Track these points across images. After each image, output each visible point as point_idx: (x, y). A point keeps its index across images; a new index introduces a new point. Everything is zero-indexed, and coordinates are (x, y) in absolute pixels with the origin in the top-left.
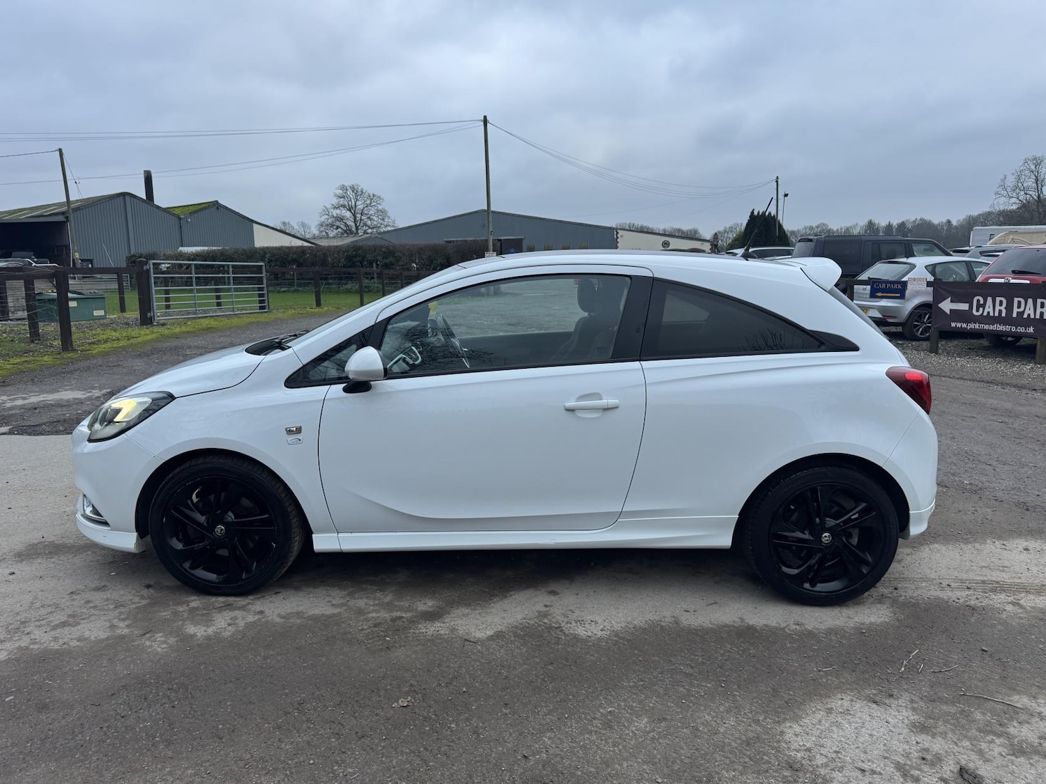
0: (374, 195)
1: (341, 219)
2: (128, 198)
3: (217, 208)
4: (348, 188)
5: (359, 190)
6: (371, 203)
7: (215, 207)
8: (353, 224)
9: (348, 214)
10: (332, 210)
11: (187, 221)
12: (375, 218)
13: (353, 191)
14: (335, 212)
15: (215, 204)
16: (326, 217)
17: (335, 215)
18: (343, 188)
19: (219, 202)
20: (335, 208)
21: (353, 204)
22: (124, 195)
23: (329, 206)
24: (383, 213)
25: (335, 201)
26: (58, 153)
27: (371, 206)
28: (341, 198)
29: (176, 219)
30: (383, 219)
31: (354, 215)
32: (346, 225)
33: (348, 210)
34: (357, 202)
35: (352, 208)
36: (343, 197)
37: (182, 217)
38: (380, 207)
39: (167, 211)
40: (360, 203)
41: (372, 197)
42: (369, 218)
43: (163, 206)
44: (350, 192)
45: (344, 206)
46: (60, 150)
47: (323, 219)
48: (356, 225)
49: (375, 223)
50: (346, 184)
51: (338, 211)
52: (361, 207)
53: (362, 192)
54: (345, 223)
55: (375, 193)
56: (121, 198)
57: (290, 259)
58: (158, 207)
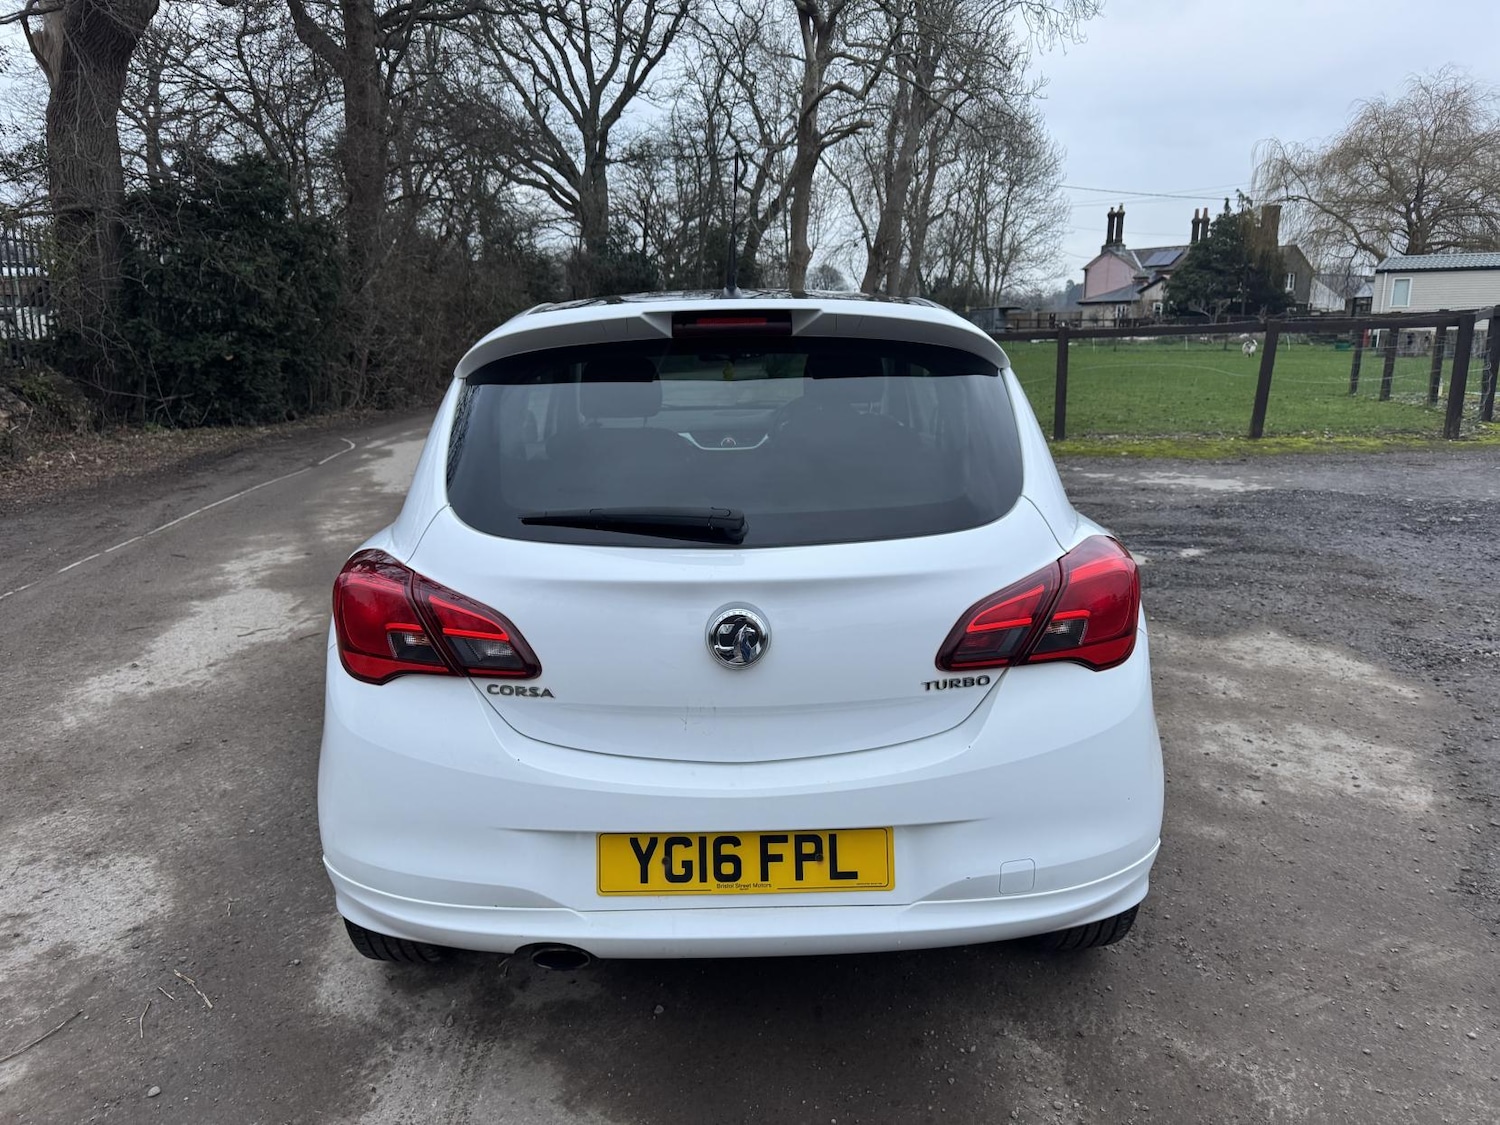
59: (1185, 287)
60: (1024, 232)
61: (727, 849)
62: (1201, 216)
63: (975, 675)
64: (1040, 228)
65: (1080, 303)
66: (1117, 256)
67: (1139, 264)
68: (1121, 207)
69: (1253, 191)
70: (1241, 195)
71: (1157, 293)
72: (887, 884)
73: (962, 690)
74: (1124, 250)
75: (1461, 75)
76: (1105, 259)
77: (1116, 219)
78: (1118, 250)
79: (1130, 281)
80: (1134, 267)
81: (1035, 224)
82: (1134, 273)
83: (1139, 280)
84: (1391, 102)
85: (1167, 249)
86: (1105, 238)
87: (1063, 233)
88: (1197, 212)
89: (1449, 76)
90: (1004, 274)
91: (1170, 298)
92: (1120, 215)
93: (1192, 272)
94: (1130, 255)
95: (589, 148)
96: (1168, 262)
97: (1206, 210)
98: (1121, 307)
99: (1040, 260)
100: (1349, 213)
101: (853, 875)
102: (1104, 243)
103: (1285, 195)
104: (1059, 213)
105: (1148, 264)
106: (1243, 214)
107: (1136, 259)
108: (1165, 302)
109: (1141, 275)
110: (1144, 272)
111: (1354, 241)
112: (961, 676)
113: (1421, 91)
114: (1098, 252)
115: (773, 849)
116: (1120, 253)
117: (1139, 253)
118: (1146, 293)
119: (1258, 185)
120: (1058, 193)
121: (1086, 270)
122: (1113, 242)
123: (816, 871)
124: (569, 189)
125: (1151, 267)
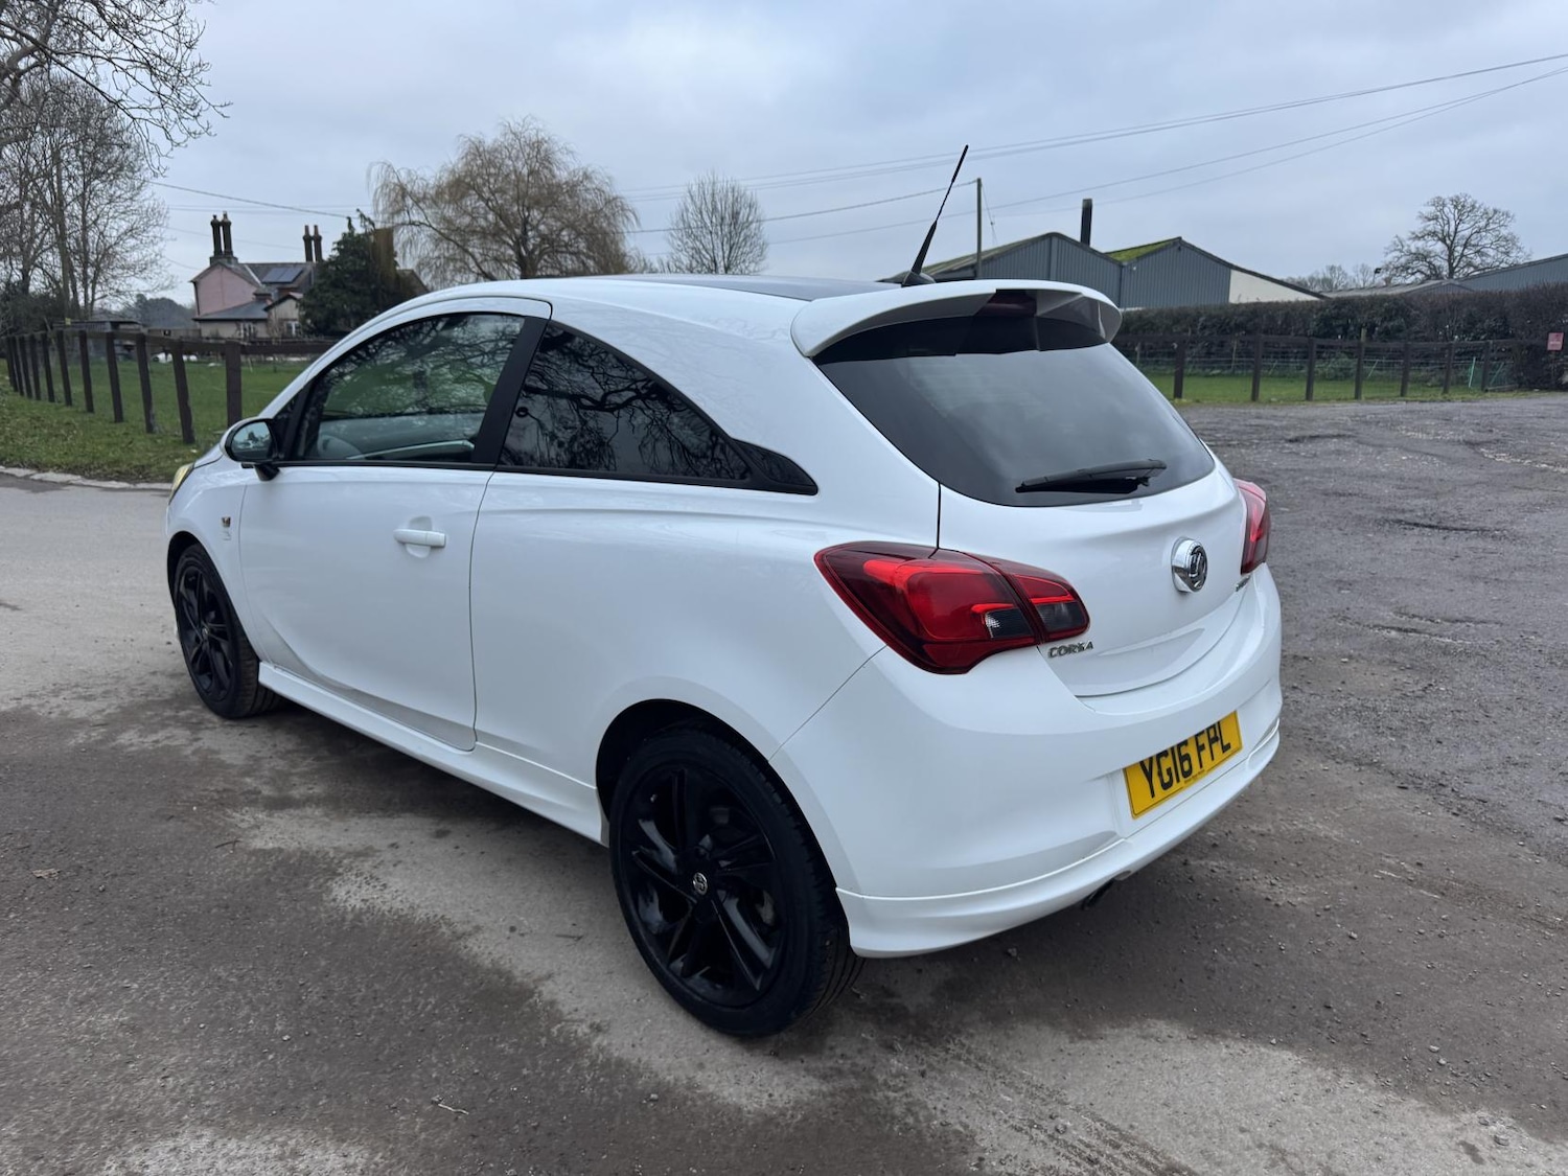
0: (1495, 211)
1: (1422, 256)
2: (1055, 240)
3: (1179, 249)
4: (1447, 201)
5: (1468, 205)
6: (1487, 225)
7: (1176, 248)
8: (1445, 265)
9: (1439, 247)
10: (1409, 242)
11: (1131, 270)
12: (1491, 252)
13: (1456, 207)
14: (1414, 246)
15: (1178, 243)
16: (1397, 254)
17: (1414, 250)
18: (1439, 203)
19: (1183, 238)
20: (1418, 238)
21: (1452, 228)
22: (1050, 236)
23: (1405, 235)
24: (1510, 241)
25: (1418, 226)
26: (976, 185)
27: (1486, 231)
28: (1430, 220)
29: (1116, 268)
30: (1507, 253)
31: (1451, 250)
32: (1431, 266)
33: (1439, 239)
34: (1460, 226)
35: (1449, 236)
36: (1436, 218)
37: (1125, 264)
38: (1504, 232)
39: (1106, 256)
40: (1466, 226)
41: (1491, 216)
42: (1478, 251)
43: (1103, 249)
44: (1449, 210)
45: (1434, 234)
46: (979, 181)
47: (1389, 258)
48: (1450, 265)
49: (1489, 260)
50: (1444, 196)
51: (1420, 244)
52: (1467, 233)
53: (1473, 207)
54: (1430, 263)
55: (1498, 208)
56: (1047, 241)
57: (1232, 323)
58: (1094, 252)
59: (323, 306)
60: (112, 234)
62: (312, 233)
64: (131, 232)
65: (196, 320)
66: (230, 269)
67: (257, 279)
68: (225, 216)
69: (376, 212)
70: (362, 216)
71: (290, 310)
74: (237, 263)
75: (541, 126)
76: (216, 272)
77: (221, 228)
78: (230, 262)
79: (250, 297)
80: (252, 282)
81: (125, 225)
82: (254, 290)
83: (260, 297)
84: (489, 142)
85: (284, 265)
86: (213, 249)
87: (162, 239)
88: (307, 228)
89: (531, 127)
90: (94, 282)
91: (307, 316)
92: (226, 225)
93: (328, 291)
94: (245, 269)
96: (290, 280)
97: (316, 227)
98: (247, 325)
99: (141, 269)
100: (466, 241)
101: (1229, 746)
102: (212, 254)
103: (407, 219)
104: (153, 216)
105: (267, 279)
106: (366, 235)
107: (253, 275)
108: (303, 320)
109: (262, 292)
110: (264, 289)
111: (476, 269)
113: (512, 136)
114: (208, 265)
116: (233, 266)
117: (255, 267)
118: (273, 311)
119: (380, 208)
120: (146, 193)
121: (195, 283)
122: (223, 254)
125: (271, 283)
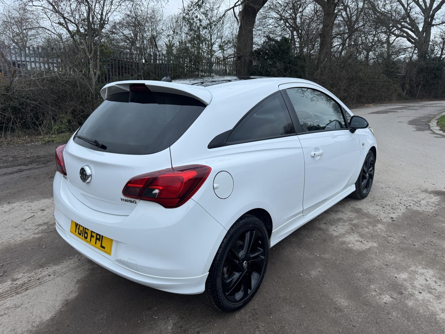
61: (86, 231)
63: (133, 200)
72: (109, 254)
73: (129, 203)
95: (425, 21)
101: (104, 248)
112: (129, 199)
115: (93, 234)
123: (99, 243)
124: (415, 37)
